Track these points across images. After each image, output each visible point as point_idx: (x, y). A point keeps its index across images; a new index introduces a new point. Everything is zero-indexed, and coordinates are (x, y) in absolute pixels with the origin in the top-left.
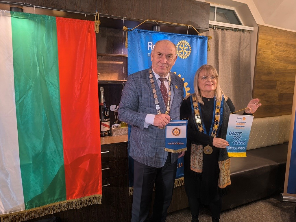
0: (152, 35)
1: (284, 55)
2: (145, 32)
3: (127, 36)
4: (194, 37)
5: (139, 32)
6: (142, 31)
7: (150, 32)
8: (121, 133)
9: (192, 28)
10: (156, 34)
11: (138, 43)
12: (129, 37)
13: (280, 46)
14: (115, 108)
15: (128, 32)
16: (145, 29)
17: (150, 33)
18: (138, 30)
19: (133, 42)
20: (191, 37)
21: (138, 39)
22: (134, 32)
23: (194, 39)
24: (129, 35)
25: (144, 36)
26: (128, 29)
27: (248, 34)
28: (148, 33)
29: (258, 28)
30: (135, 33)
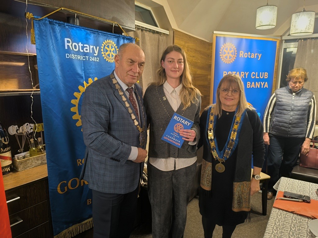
0: (69, 29)
1: (194, 61)
2: (60, 25)
3: (32, 28)
4: (121, 37)
5: (50, 23)
6: (55, 23)
7: (67, 25)
8: (31, 164)
9: (118, 26)
10: (75, 28)
11: (51, 38)
12: (36, 29)
13: (191, 51)
14: (17, 130)
15: (35, 22)
16: (60, 21)
17: (67, 27)
18: (49, 21)
19: (44, 37)
20: (118, 36)
21: (50, 33)
22: (43, 23)
23: (121, 40)
24: (37, 26)
25: (58, 29)
26: (34, 18)
27: (165, 37)
28: (65, 26)
29: (174, 32)
30: (45, 24)
